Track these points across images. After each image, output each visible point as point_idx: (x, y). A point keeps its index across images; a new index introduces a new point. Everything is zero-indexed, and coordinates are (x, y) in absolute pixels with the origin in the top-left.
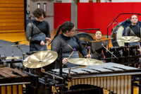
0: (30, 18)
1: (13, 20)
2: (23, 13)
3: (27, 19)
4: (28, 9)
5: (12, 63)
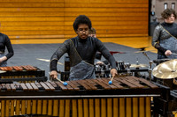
0: (155, 20)
1: (135, 23)
2: (147, 14)
3: (152, 21)
4: (153, 10)
5: (137, 72)
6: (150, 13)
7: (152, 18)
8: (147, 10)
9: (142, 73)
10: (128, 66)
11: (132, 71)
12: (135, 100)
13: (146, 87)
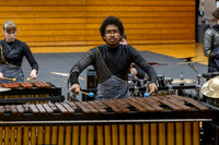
6: (197, 13)
7: (200, 19)
8: (194, 9)
9: (187, 91)
10: (170, 81)
11: (174, 88)
12: (179, 126)
13: (193, 109)
